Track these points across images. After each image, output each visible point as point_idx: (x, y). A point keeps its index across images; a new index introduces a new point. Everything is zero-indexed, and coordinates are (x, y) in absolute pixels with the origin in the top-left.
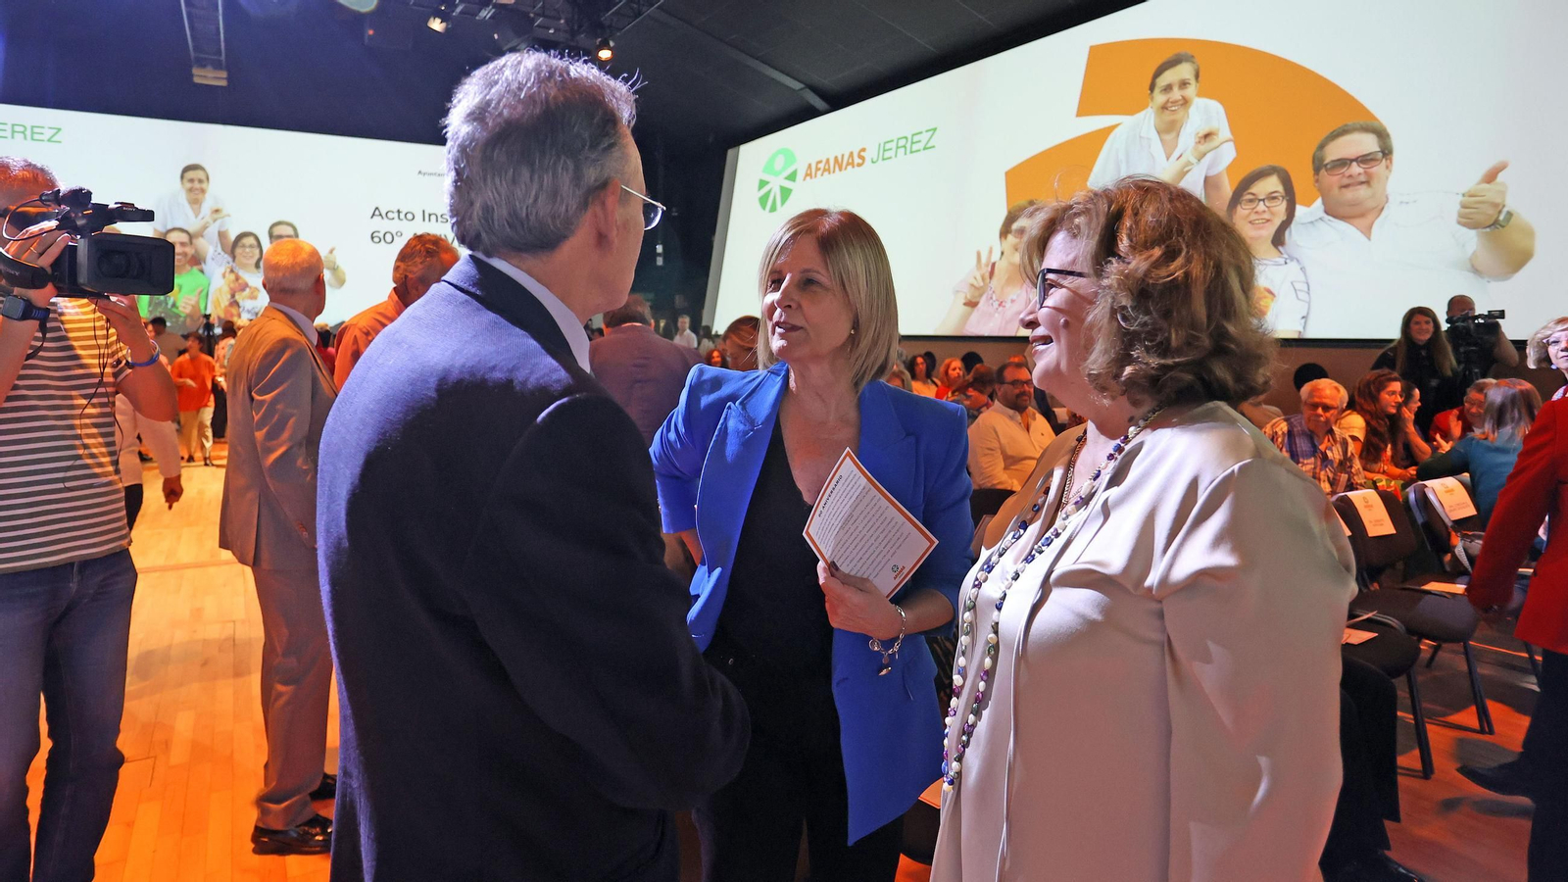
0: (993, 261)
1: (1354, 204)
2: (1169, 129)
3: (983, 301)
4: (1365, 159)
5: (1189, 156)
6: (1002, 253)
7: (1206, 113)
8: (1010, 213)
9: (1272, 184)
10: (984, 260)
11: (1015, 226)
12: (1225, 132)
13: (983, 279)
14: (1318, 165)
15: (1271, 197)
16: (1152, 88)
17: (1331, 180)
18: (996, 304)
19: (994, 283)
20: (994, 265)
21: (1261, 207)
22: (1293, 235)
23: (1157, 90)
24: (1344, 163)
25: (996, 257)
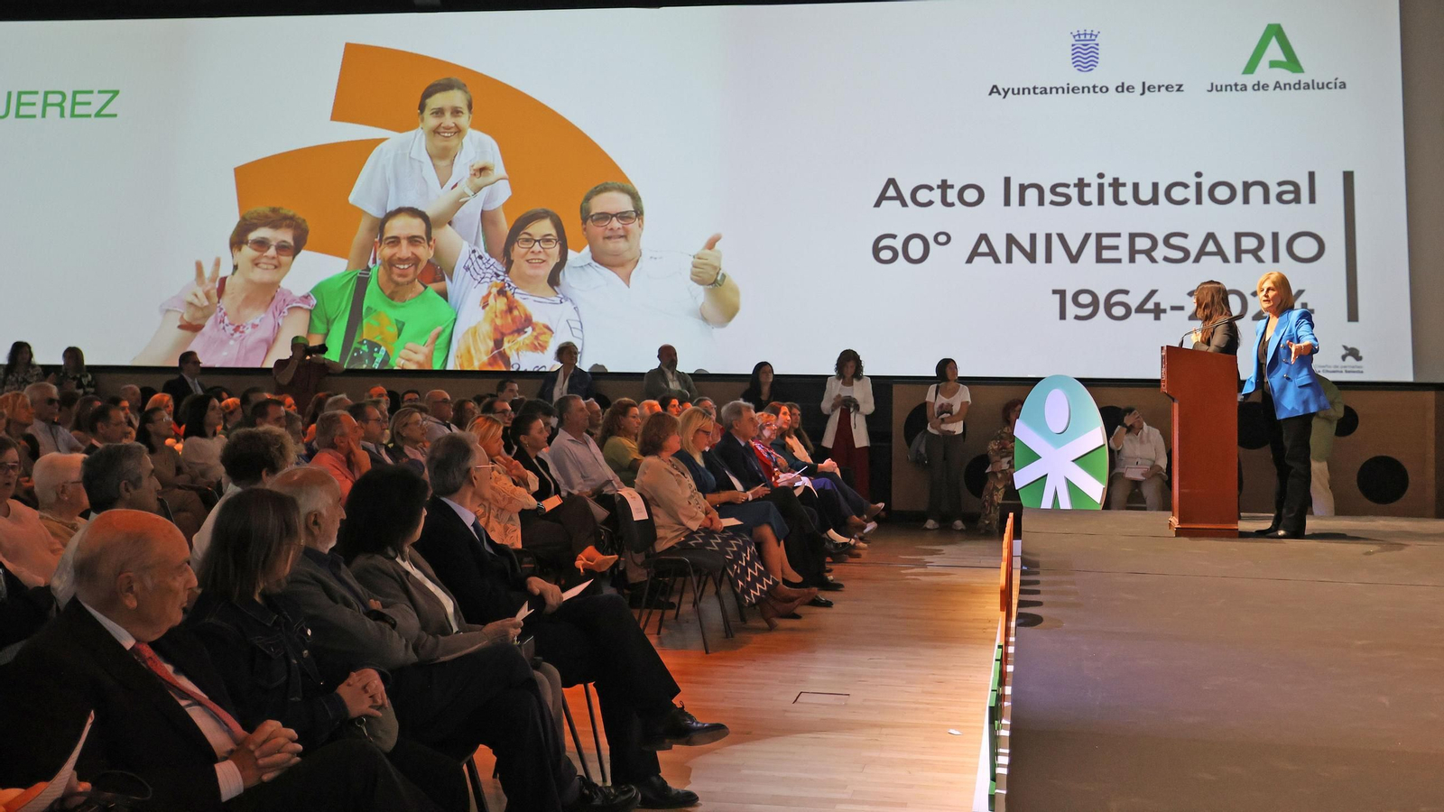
0: (222, 274)
1: (617, 255)
2: (442, 156)
3: (209, 323)
4: (622, 216)
5: (464, 187)
6: (236, 267)
7: (478, 147)
8: (243, 219)
9: (544, 227)
10: (208, 272)
11: (253, 236)
12: (499, 169)
13: (207, 295)
14: (586, 216)
15: (546, 239)
16: (422, 107)
17: (597, 230)
18: (230, 329)
19: (226, 302)
20: (223, 280)
21: (537, 247)
22: (567, 276)
23: (427, 113)
24: (606, 216)
25: (225, 270)
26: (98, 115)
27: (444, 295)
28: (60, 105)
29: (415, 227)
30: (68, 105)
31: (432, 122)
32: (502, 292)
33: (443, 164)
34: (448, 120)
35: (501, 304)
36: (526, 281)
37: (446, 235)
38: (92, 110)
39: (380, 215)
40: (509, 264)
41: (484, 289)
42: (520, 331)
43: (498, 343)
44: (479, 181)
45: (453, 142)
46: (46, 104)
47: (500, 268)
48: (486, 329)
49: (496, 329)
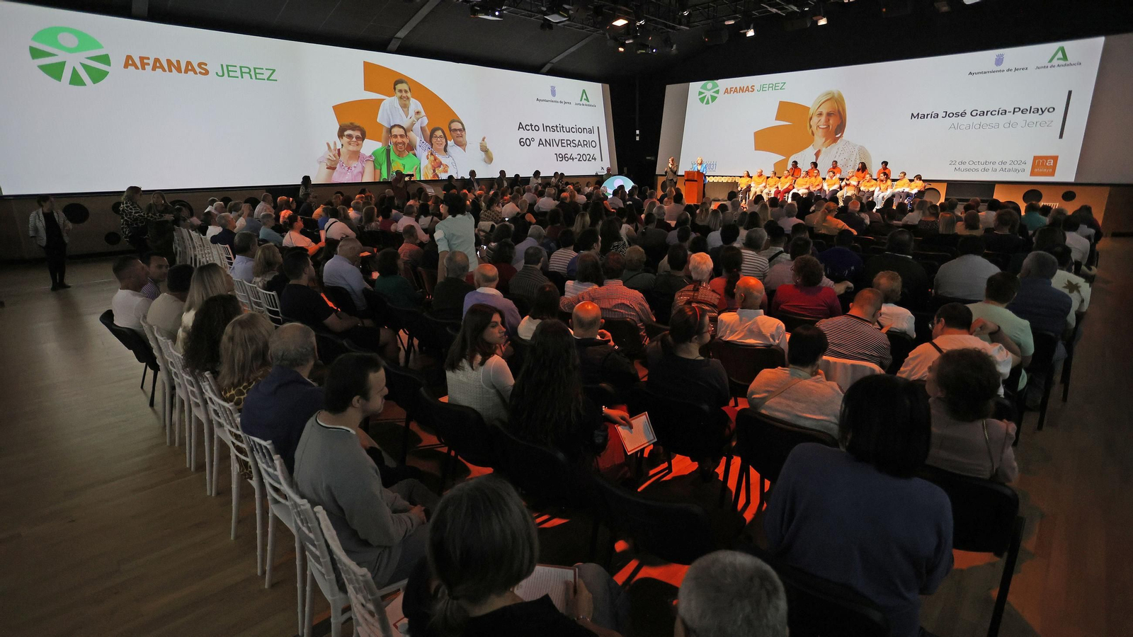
0: (338, 148)
1: (461, 142)
2: (405, 107)
3: (338, 166)
4: (460, 130)
5: (413, 118)
6: (342, 145)
7: (415, 104)
8: (340, 126)
9: (439, 133)
10: (332, 147)
11: (346, 133)
12: (423, 113)
13: (334, 155)
14: (450, 130)
15: (441, 137)
16: (395, 89)
17: (454, 134)
18: (346, 168)
19: (342, 158)
20: (339, 150)
21: (439, 139)
22: (449, 148)
23: (397, 91)
24: (456, 130)
25: (339, 146)
26: (268, 79)
27: (415, 155)
28: (249, 73)
29: (401, 131)
30: (252, 73)
31: (399, 94)
32: (432, 154)
33: (406, 110)
34: (404, 94)
35: (432, 158)
36: (438, 151)
37: (411, 134)
38: (265, 76)
39: (389, 127)
40: (432, 145)
41: (426, 153)
42: (440, 167)
43: (434, 171)
44: (418, 116)
45: (407, 102)
46: (242, 73)
47: (430, 146)
48: (430, 166)
49: (433, 166)
